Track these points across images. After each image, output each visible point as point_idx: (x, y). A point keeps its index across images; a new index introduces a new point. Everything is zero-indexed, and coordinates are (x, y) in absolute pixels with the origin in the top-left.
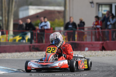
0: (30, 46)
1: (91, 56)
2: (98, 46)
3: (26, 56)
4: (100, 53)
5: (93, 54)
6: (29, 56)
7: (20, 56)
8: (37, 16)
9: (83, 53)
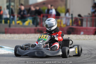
0: (35, 29)
1: (84, 39)
2: (92, 31)
3: (31, 37)
4: (92, 37)
5: (87, 38)
6: (33, 38)
7: (26, 37)
8: (43, 3)
9: (78, 37)
